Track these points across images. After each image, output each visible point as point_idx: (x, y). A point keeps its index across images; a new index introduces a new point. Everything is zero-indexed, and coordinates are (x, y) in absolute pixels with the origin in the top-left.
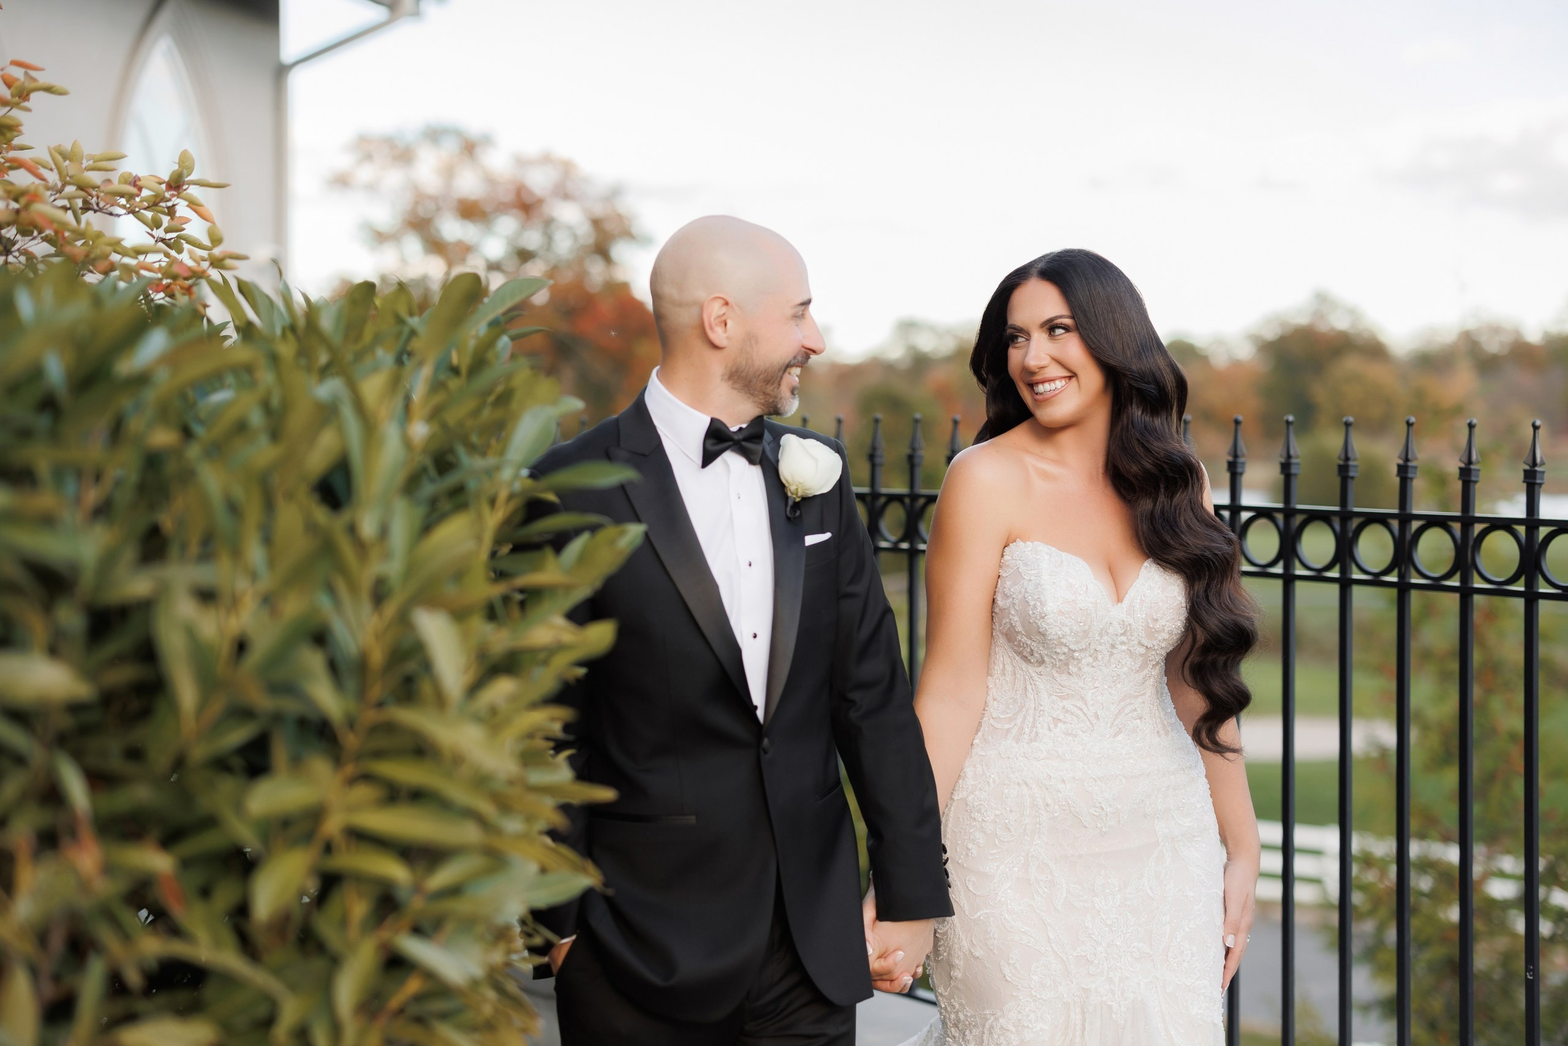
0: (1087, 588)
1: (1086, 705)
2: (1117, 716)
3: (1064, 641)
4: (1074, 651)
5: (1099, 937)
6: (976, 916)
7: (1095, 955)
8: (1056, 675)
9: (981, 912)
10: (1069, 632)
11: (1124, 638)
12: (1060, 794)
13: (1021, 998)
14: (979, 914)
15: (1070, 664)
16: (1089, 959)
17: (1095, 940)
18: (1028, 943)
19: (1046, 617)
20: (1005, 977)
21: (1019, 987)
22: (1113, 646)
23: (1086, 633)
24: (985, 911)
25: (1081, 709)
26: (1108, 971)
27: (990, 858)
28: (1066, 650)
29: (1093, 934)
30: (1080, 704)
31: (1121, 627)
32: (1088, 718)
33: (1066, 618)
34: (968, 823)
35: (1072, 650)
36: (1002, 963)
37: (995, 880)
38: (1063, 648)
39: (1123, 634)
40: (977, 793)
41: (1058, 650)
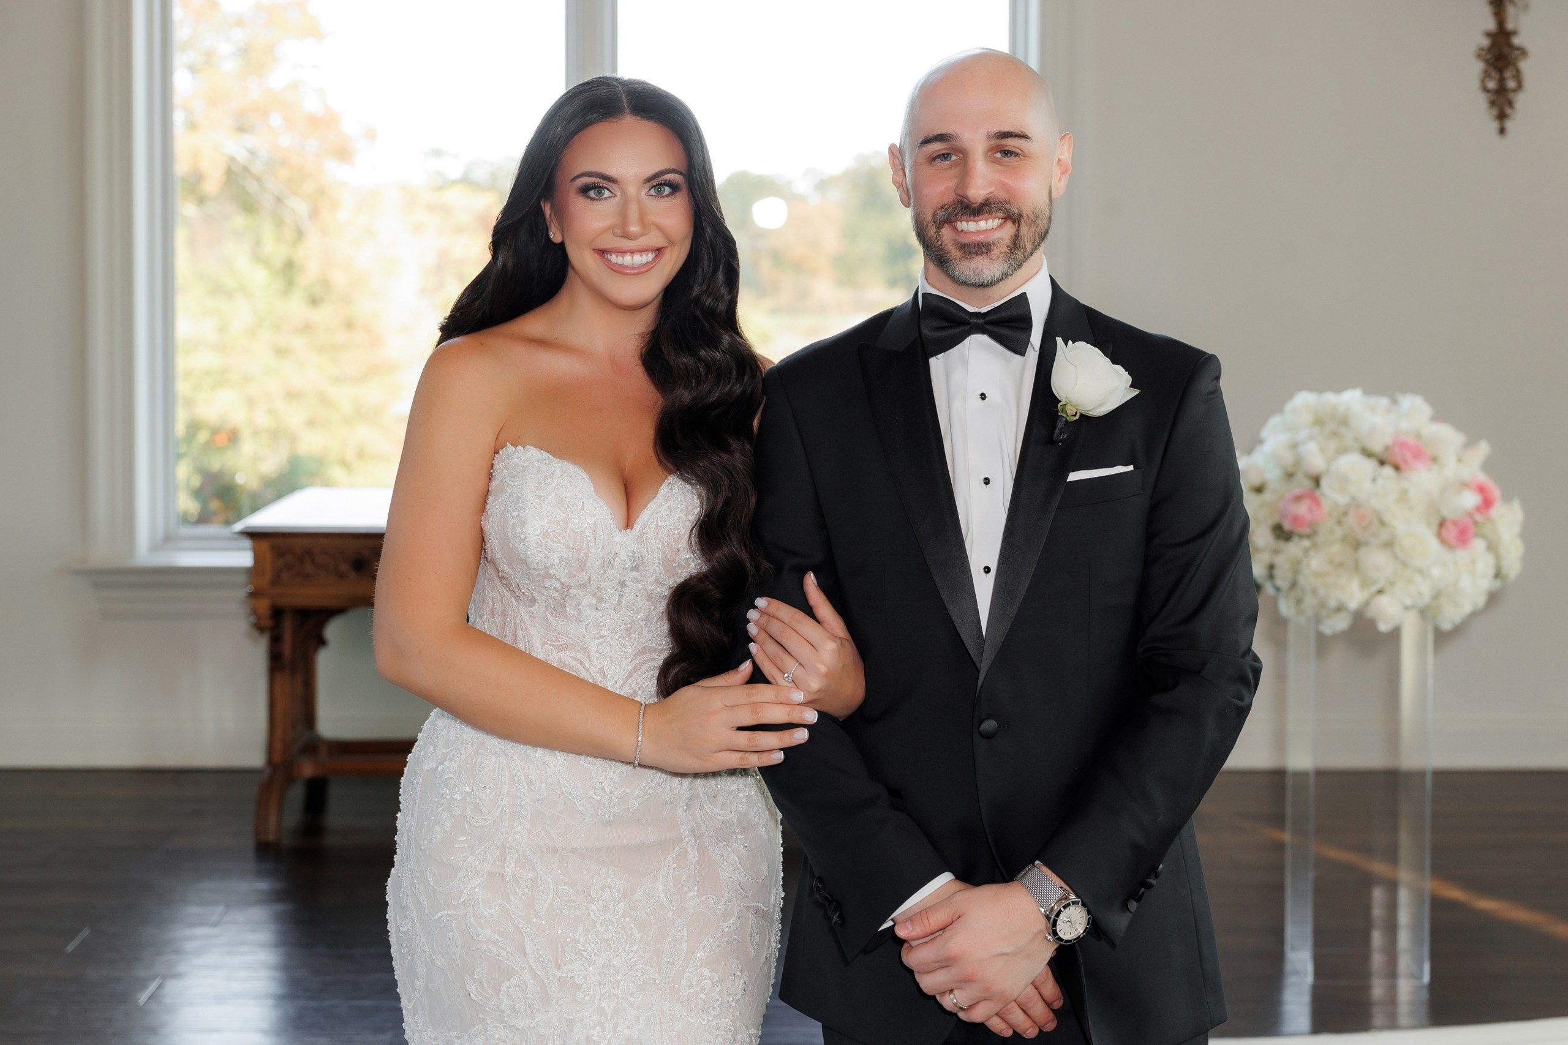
0: (583, 505)
1: (589, 657)
2: (630, 675)
3: (552, 572)
4: (570, 587)
5: (593, 954)
6: (436, 917)
7: (585, 977)
8: (551, 618)
9: (442, 913)
10: (557, 561)
11: (635, 574)
12: (548, 769)
13: (489, 1021)
14: (439, 915)
15: (567, 605)
16: (577, 981)
17: (587, 959)
18: (498, 956)
19: (527, 540)
20: (469, 995)
21: (487, 1009)
22: (623, 584)
23: (583, 565)
24: (446, 912)
25: (582, 663)
26: (600, 999)
27: (457, 846)
28: (558, 585)
29: (584, 951)
30: (581, 656)
31: (631, 560)
32: (591, 674)
33: (553, 541)
34: (436, 800)
35: (567, 586)
36: (467, 977)
37: (460, 875)
38: (553, 581)
39: (633, 569)
40: (446, 763)
41: (547, 584)
